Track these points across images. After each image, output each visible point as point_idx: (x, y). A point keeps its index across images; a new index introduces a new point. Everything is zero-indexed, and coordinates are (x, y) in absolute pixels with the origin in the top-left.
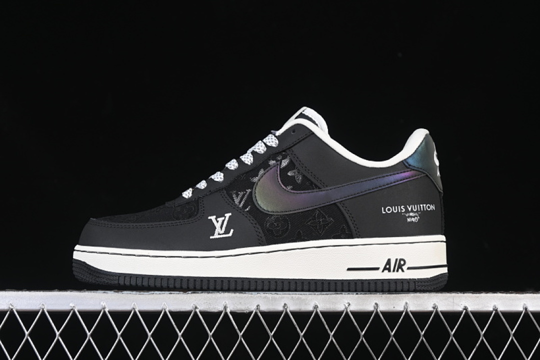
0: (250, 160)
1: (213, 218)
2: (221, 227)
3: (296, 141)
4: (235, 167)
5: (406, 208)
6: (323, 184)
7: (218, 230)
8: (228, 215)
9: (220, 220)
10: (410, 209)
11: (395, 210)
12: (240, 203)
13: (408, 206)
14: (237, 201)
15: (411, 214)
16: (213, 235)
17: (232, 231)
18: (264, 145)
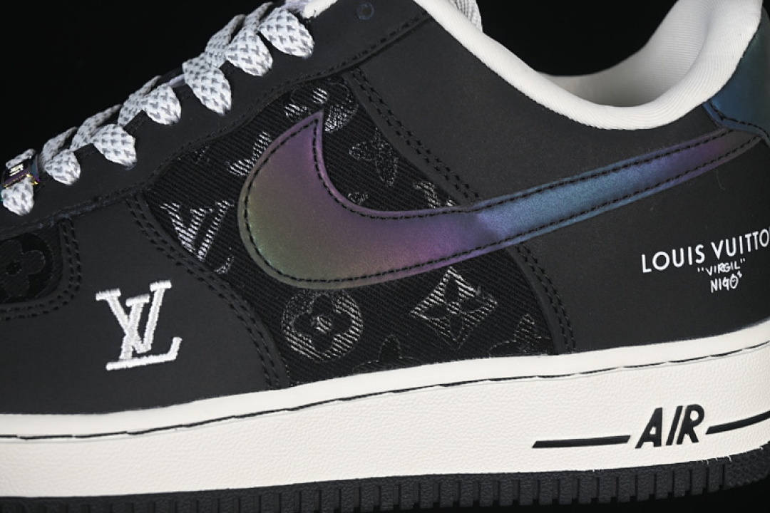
0: (223, 98)
1: (111, 297)
2: (141, 330)
3: (374, 47)
4: (174, 118)
5: (708, 251)
6: (462, 187)
7: (131, 341)
8: (160, 288)
9: (136, 303)
10: (718, 253)
11: (678, 261)
12: (197, 243)
13: (713, 244)
14: (187, 237)
15: (722, 267)
16: (116, 358)
17: (177, 342)
18: (264, 49)
